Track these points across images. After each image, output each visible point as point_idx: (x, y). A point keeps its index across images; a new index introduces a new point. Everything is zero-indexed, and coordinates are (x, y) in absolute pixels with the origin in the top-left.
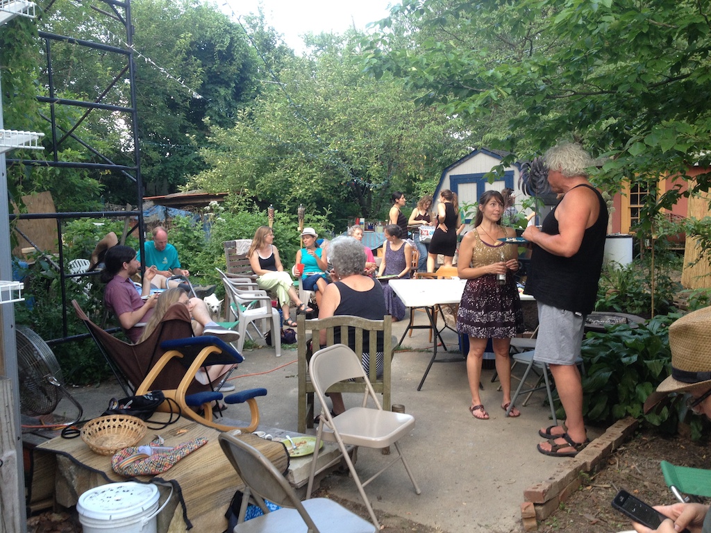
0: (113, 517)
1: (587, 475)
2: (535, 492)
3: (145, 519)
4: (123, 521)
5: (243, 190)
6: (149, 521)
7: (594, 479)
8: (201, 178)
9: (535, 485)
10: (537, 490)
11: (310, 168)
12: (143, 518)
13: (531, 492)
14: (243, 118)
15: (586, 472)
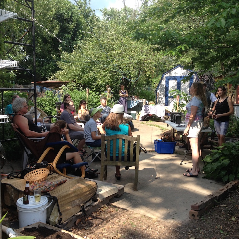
0: (31, 208)
1: (217, 201)
2: (195, 206)
3: (43, 209)
4: (35, 209)
5: (75, 80)
6: (44, 210)
7: (220, 203)
8: (58, 74)
9: (195, 203)
10: (196, 205)
11: (105, 72)
12: (42, 209)
13: (194, 206)
14: (76, 48)
15: (217, 200)
